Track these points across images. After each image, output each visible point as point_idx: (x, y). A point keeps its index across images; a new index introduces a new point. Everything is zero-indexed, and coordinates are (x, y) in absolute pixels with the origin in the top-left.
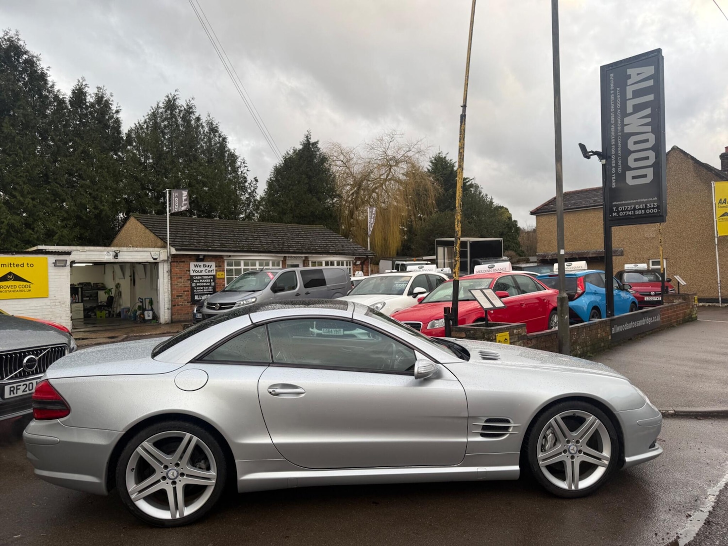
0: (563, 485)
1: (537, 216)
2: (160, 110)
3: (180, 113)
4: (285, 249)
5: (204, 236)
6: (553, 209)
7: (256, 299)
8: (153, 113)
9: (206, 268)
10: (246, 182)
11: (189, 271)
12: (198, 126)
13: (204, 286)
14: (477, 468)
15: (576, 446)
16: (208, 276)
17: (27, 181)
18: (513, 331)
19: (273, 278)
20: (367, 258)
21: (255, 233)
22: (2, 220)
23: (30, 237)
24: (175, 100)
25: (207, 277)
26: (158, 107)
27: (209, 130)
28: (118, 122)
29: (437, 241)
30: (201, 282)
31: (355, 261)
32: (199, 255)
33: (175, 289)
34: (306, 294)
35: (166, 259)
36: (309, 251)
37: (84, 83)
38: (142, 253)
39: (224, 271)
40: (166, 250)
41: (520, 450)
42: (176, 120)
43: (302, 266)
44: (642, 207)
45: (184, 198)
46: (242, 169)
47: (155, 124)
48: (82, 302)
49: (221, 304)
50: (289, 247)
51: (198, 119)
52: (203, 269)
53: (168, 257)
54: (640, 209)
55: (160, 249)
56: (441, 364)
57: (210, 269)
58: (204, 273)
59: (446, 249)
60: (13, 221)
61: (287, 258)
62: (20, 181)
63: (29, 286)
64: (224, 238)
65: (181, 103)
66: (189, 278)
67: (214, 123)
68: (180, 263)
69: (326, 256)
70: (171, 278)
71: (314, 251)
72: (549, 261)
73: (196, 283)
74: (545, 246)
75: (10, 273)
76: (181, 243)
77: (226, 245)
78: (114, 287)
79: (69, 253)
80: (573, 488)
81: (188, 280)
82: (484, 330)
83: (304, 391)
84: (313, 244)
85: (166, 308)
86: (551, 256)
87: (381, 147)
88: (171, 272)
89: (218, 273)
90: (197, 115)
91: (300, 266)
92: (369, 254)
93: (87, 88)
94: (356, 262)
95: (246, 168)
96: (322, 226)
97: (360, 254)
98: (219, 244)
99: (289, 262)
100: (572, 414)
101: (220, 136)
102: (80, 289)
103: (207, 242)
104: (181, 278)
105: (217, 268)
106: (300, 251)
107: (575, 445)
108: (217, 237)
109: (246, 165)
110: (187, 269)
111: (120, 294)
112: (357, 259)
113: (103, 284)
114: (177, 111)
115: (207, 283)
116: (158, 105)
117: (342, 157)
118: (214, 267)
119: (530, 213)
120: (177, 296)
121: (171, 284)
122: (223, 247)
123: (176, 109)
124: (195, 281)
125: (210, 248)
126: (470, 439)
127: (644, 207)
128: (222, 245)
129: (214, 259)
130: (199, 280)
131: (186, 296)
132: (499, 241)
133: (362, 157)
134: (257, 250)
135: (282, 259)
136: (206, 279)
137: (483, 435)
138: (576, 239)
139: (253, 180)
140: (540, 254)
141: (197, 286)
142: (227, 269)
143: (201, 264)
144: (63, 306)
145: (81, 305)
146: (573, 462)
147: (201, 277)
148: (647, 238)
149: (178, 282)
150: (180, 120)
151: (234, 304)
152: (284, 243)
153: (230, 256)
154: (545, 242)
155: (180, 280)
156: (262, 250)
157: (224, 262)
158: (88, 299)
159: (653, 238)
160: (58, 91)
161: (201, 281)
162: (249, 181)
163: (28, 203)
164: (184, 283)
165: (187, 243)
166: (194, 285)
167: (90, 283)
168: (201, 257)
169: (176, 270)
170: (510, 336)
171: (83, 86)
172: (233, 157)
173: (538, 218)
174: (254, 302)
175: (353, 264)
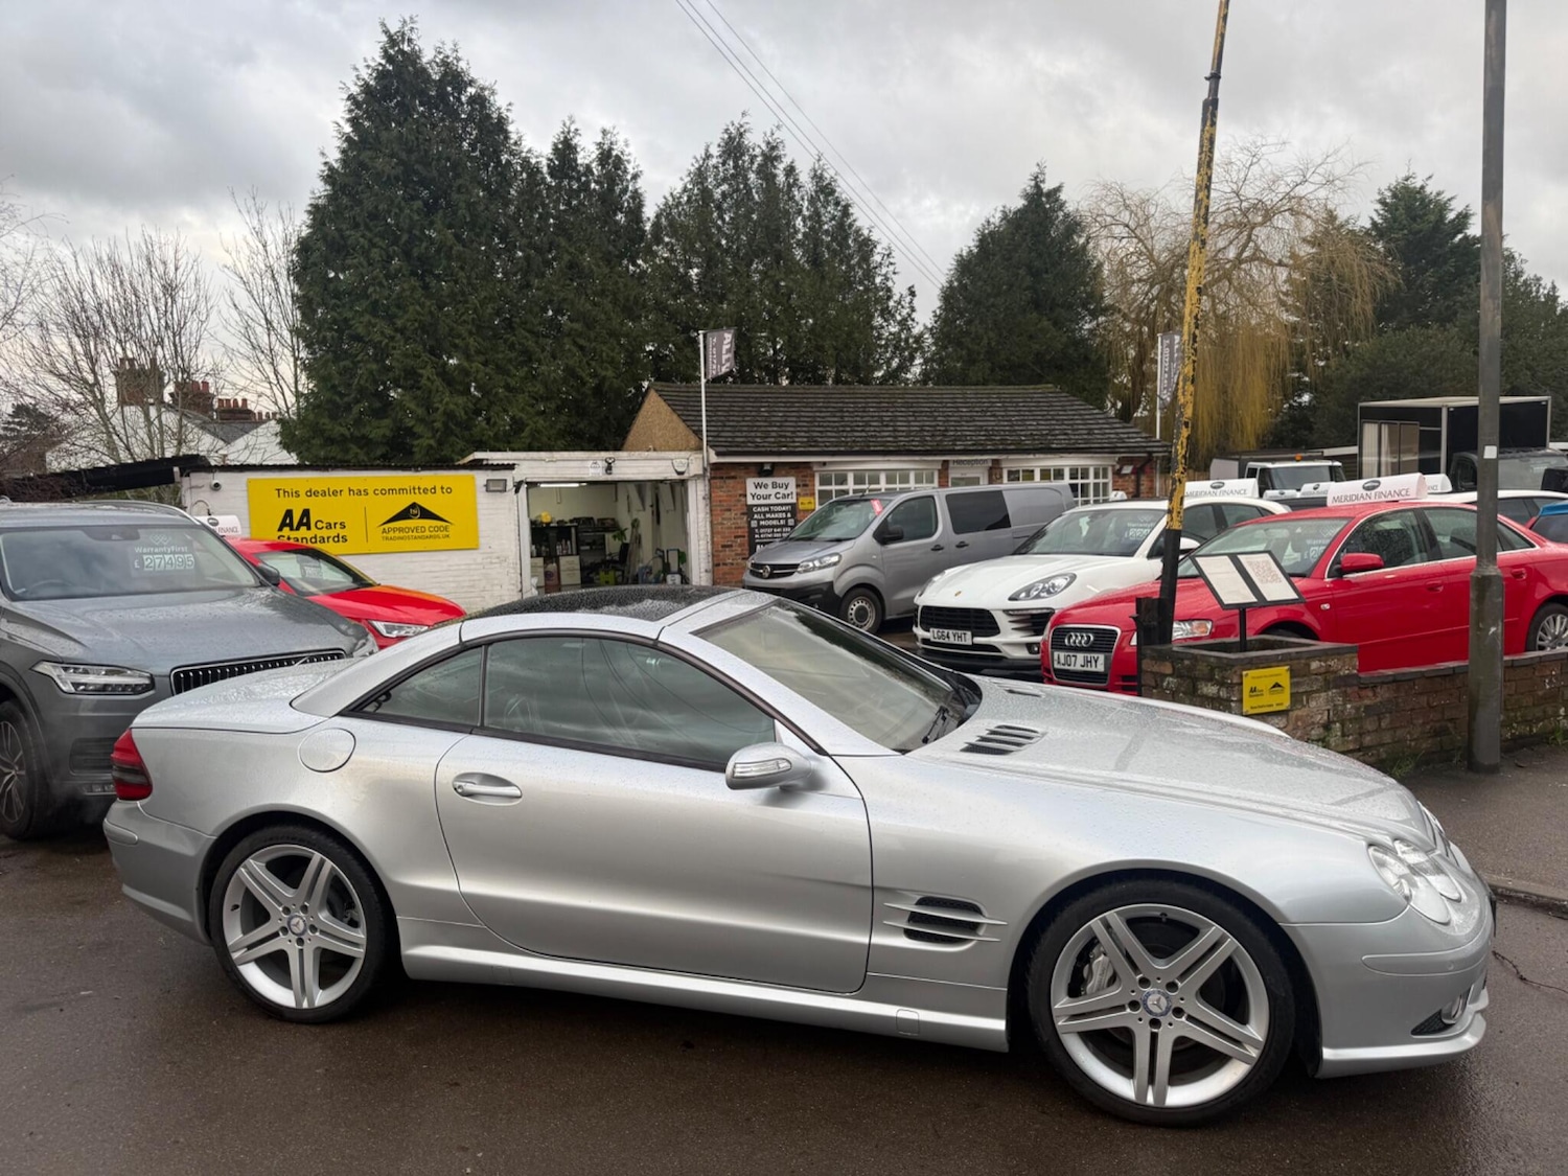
0: (1123, 1087)
2: (713, 161)
3: (752, 163)
4: (947, 444)
5: (778, 424)
7: (840, 556)
8: (699, 169)
9: (778, 490)
10: (889, 298)
11: (745, 496)
12: (790, 186)
13: (773, 527)
14: (898, 1008)
15: (1167, 998)
16: (782, 505)
17: (474, 331)
18: (1309, 665)
19: (879, 513)
20: (1150, 459)
21: (887, 411)
22: (436, 405)
23: (483, 435)
24: (741, 135)
25: (779, 508)
26: (708, 156)
27: (816, 192)
28: (636, 195)
29: (1361, 408)
30: (769, 519)
31: (1118, 467)
32: (762, 464)
33: (718, 533)
34: (958, 546)
35: (701, 472)
36: (1001, 447)
37: (572, 129)
38: (656, 463)
39: (813, 494)
40: (701, 456)
41: (1006, 982)
42: (746, 179)
43: (986, 481)
45: (726, 347)
46: (884, 271)
47: (706, 194)
48: (578, 554)
49: (774, 567)
50: (956, 439)
51: (790, 171)
52: (770, 491)
53: (705, 469)
55: (689, 453)
56: (830, 756)
57: (786, 492)
58: (773, 500)
59: (1385, 429)
60: (452, 406)
61: (951, 465)
62: (462, 330)
63: (446, 529)
64: (819, 426)
65: (755, 140)
66: (745, 511)
67: (826, 175)
68: (728, 481)
69: (1042, 456)
70: (711, 511)
71: (1012, 447)
73: (759, 520)
75: (414, 506)
76: (729, 439)
77: (820, 440)
78: (630, 526)
79: (511, 467)
80: (1150, 1099)
81: (743, 514)
82: (1212, 660)
83: (518, 793)
84: (1015, 431)
85: (702, 570)
87: (1227, 181)
88: (710, 498)
89: (801, 500)
90: (786, 161)
91: (981, 482)
92: (1155, 449)
93: (578, 138)
94: (1121, 469)
95: (891, 268)
96: (1050, 385)
97: (1130, 449)
98: (805, 440)
99: (953, 474)
100: (1158, 914)
101: (837, 203)
102: (573, 530)
103: (781, 436)
104: (730, 510)
105: (799, 490)
106: (980, 448)
107: (1163, 994)
108: (805, 424)
109: (892, 260)
110: (740, 492)
111: (638, 539)
112: (1123, 462)
113: (613, 519)
114: (746, 158)
115: (779, 519)
116: (707, 150)
117: (1125, 217)
118: (792, 488)
120: (723, 546)
121: (711, 522)
122: (811, 446)
123: (743, 154)
124: (755, 516)
125: (784, 449)
126: (878, 940)
128: (812, 441)
129: (793, 471)
130: (765, 513)
131: (740, 545)
133: (1174, 210)
134: (882, 448)
135: (940, 467)
136: (778, 512)
137: (910, 934)
139: (905, 292)
141: (760, 527)
142: (820, 491)
143: (768, 481)
144: (505, 564)
145: (576, 559)
146: (1154, 1037)
147: (767, 509)
149: (723, 519)
150: (752, 176)
151: (796, 566)
152: (946, 431)
153: (824, 464)
155: (727, 514)
156: (891, 448)
157: (813, 476)
158: (588, 547)
160: (529, 151)
161: (768, 516)
162: (896, 298)
163: (477, 371)
164: (734, 520)
165: (742, 440)
166: (754, 524)
167: (592, 518)
168: (767, 467)
169: (720, 494)
170: (1292, 677)
171: (571, 134)
172: (866, 246)
174: (835, 564)
175: (1114, 473)
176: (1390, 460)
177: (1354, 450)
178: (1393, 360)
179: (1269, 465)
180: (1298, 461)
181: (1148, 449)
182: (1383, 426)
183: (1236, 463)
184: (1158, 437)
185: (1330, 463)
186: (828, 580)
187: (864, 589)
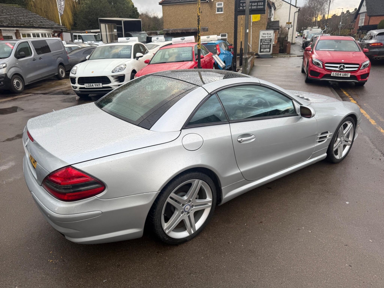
1: (162, 6)
6: (171, 2)
7: (6, 64)
19: (13, 48)
20: (62, 31)
29: (99, 19)
31: (53, 34)
34: (40, 59)
36: (18, 25)
41: (329, 145)
44: (255, 5)
54: (254, 6)
61: (2, 31)
69: (32, 29)
72: (170, 34)
74: (168, 25)
80: (340, 157)
84: (18, 20)
86: (171, 31)
92: (63, 28)
94: (54, 34)
96: (17, 5)
97: (56, 28)
99: (4, 34)
106: (10, 25)
112: (54, 32)
119: (159, 4)
126: (315, 145)
127: (257, 5)
132: (139, 21)
137: (319, 142)
138: (184, 21)
140: (166, 29)
148: (219, 22)
154: (168, 23)
159: (222, 22)
173: (163, 7)
174: (6, 66)
175: (52, 36)
176: (109, 34)
177: (99, 30)
178: (94, 7)
179: (80, 34)
180: (87, 33)
181: (61, 28)
182: (106, 25)
183: (70, 34)
184: (61, 25)
185: (95, 34)
186: (4, 73)
187: (17, 75)
